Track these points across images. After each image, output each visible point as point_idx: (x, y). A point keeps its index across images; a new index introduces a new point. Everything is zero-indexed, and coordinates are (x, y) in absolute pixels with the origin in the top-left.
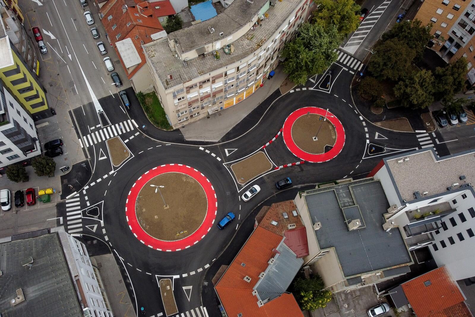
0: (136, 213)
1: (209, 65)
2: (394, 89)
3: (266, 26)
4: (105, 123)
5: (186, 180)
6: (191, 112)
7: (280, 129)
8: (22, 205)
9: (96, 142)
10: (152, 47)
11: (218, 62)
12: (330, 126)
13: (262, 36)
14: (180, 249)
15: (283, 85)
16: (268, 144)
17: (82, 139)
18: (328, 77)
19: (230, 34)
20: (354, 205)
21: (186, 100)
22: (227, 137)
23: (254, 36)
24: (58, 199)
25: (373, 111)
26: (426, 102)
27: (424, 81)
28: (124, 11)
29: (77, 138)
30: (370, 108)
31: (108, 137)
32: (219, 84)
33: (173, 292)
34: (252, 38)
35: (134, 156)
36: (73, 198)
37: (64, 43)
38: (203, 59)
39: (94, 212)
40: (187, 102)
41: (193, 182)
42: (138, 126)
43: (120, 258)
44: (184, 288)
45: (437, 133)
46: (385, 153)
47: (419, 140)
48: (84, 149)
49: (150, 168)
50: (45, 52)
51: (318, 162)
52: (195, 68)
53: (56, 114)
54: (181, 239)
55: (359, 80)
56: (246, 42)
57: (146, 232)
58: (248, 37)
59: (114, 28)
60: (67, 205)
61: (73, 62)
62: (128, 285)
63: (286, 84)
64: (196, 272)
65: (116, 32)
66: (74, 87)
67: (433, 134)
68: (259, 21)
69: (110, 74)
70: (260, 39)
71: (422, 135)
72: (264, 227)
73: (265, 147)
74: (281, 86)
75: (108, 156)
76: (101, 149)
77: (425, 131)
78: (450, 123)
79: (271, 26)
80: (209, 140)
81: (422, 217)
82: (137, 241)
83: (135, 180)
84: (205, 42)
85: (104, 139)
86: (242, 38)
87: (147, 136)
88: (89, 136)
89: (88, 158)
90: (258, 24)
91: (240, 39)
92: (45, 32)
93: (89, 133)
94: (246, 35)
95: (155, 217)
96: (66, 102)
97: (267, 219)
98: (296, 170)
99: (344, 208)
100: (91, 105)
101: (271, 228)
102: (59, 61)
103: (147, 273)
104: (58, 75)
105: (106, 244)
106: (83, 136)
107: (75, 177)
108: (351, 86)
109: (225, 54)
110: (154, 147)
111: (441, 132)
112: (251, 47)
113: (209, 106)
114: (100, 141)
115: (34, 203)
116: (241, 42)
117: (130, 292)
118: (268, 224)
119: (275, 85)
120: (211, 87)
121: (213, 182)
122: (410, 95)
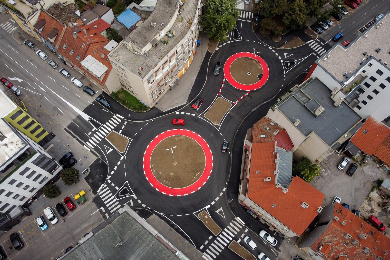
0: (155, 178)
1: (163, 50)
2: (283, 20)
3: (187, 9)
4: (98, 126)
5: (179, 139)
6: (160, 90)
7: (223, 77)
8: (66, 213)
9: (98, 142)
10: (114, 54)
11: (168, 45)
12: (254, 61)
13: (188, 16)
14: (200, 188)
15: (209, 47)
16: (220, 90)
17: (86, 145)
18: (235, 30)
19: (168, 22)
20: (310, 100)
21: (156, 82)
22: (191, 97)
23: (183, 18)
24: (92, 196)
25: (275, 41)
26: (306, 21)
27: (301, 7)
28: (75, 37)
29: (82, 146)
30: (272, 40)
31: (105, 135)
32: (174, 62)
33: (211, 218)
34: (182, 20)
35: (132, 140)
36: (103, 189)
37: (32, 81)
38: (156, 47)
39: (124, 192)
40: (156, 83)
41: (185, 138)
42: (123, 117)
43: (161, 214)
44: (217, 212)
45: (319, 39)
46: (296, 64)
47: (312, 47)
48: (91, 151)
49: (148, 143)
50: (20, 93)
51: (259, 88)
52: (154, 56)
53: (55, 136)
54: (198, 180)
55: (256, 24)
56: (179, 24)
57: (170, 188)
58: (179, 20)
59: (72, 53)
60: (101, 197)
61: (47, 92)
62: (177, 230)
63: (211, 46)
64: (219, 197)
65: (75, 55)
66: (58, 110)
67: (317, 40)
68: (181, 7)
69: (81, 89)
70: (188, 19)
71: (312, 44)
72: (257, 142)
73: (220, 93)
74: (208, 48)
75: (112, 148)
76: (105, 146)
77: (312, 41)
78: (324, 29)
79: (190, 8)
80: (180, 105)
81: (351, 90)
82: (167, 196)
83: (142, 156)
84: (154, 35)
85: (103, 137)
86: (175, 23)
87: (134, 121)
88: (90, 140)
89: (99, 156)
90: (181, 9)
91: (174, 24)
92: (11, 79)
93: (89, 138)
94: (177, 20)
95: (171, 174)
96: (58, 123)
97: (256, 136)
98: (248, 99)
99: (306, 104)
100: (79, 117)
101: (263, 140)
102: (35, 96)
103: (186, 215)
104: (40, 106)
105: (146, 209)
106: (86, 142)
107: (96, 174)
108: (253, 30)
109: (169, 38)
110: (143, 126)
111: (321, 37)
112: (185, 26)
113: (170, 80)
114: (101, 140)
115: (74, 208)
116: (176, 25)
117: (182, 234)
118: (259, 139)
119: (205, 49)
120: (169, 65)
121: (198, 132)
122: (296, 20)
